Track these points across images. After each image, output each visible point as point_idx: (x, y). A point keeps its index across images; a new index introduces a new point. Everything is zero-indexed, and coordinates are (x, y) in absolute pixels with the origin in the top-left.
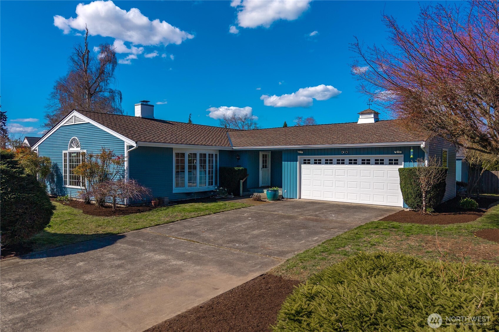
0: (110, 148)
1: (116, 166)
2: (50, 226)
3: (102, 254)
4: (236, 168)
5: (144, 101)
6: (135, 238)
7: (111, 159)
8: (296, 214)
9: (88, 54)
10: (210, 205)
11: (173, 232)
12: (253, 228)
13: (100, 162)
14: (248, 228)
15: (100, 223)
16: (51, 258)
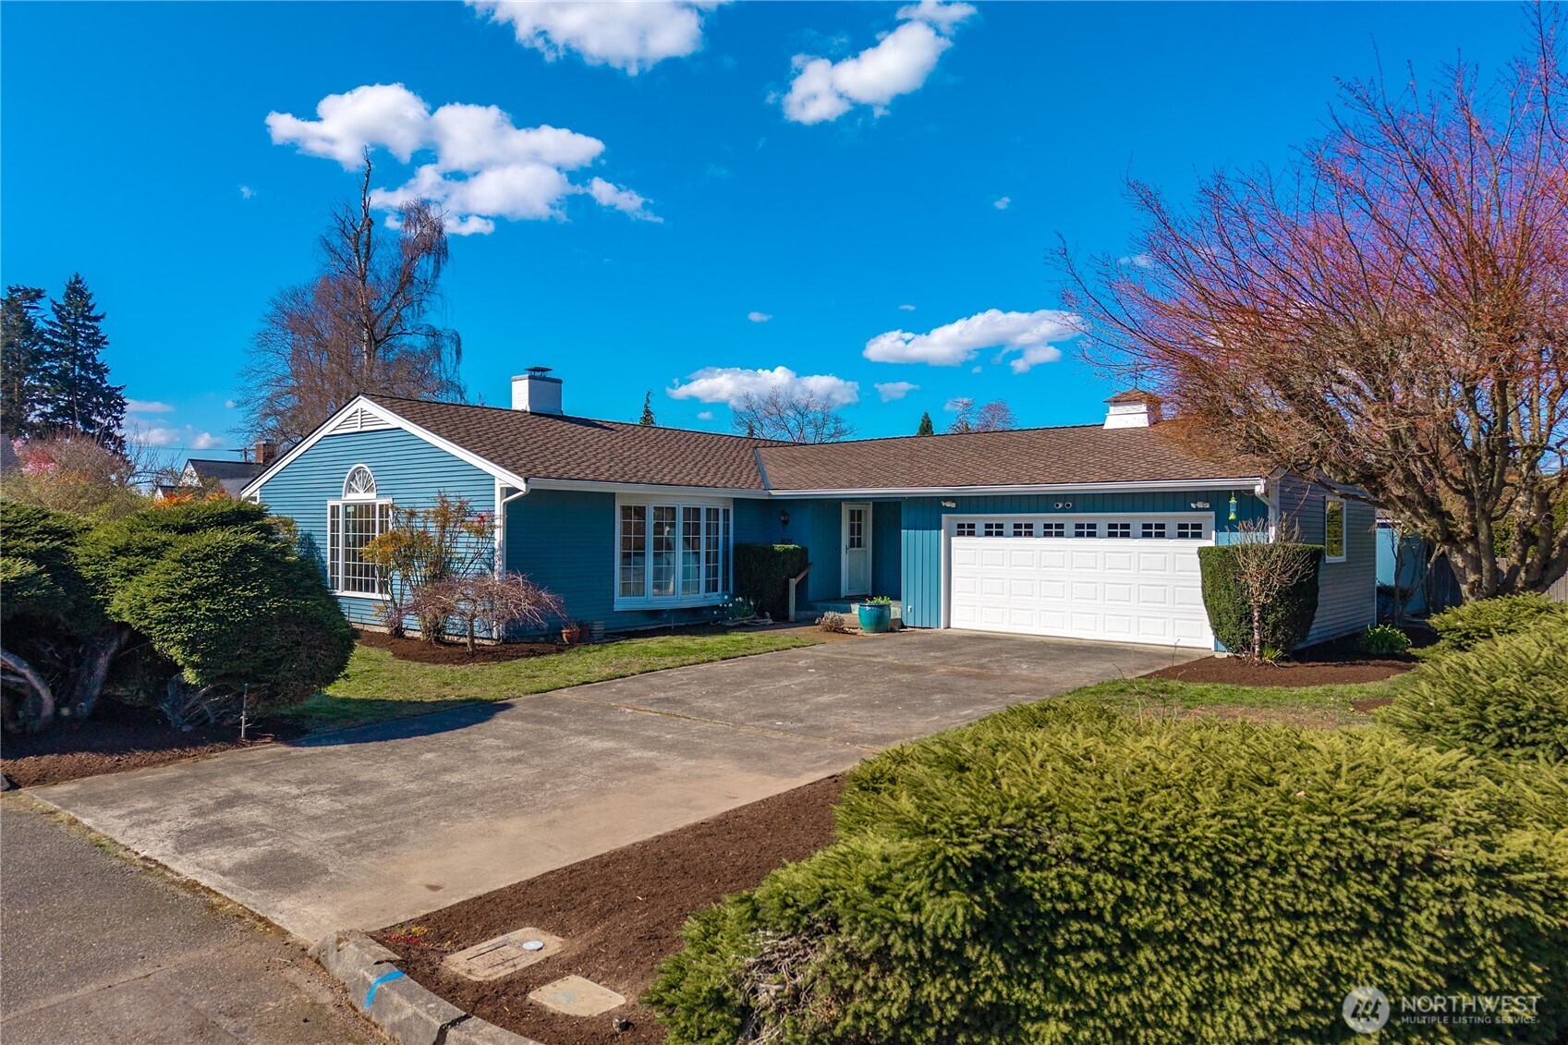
0: (462, 494)
1: (475, 540)
2: (347, 676)
3: (469, 739)
4: (778, 547)
5: (536, 370)
6: (539, 710)
7: (463, 521)
8: (928, 664)
9: (369, 230)
10: (711, 641)
11: (626, 697)
12: (819, 690)
13: (433, 529)
14: (807, 691)
15: (447, 676)
16: (358, 746)
